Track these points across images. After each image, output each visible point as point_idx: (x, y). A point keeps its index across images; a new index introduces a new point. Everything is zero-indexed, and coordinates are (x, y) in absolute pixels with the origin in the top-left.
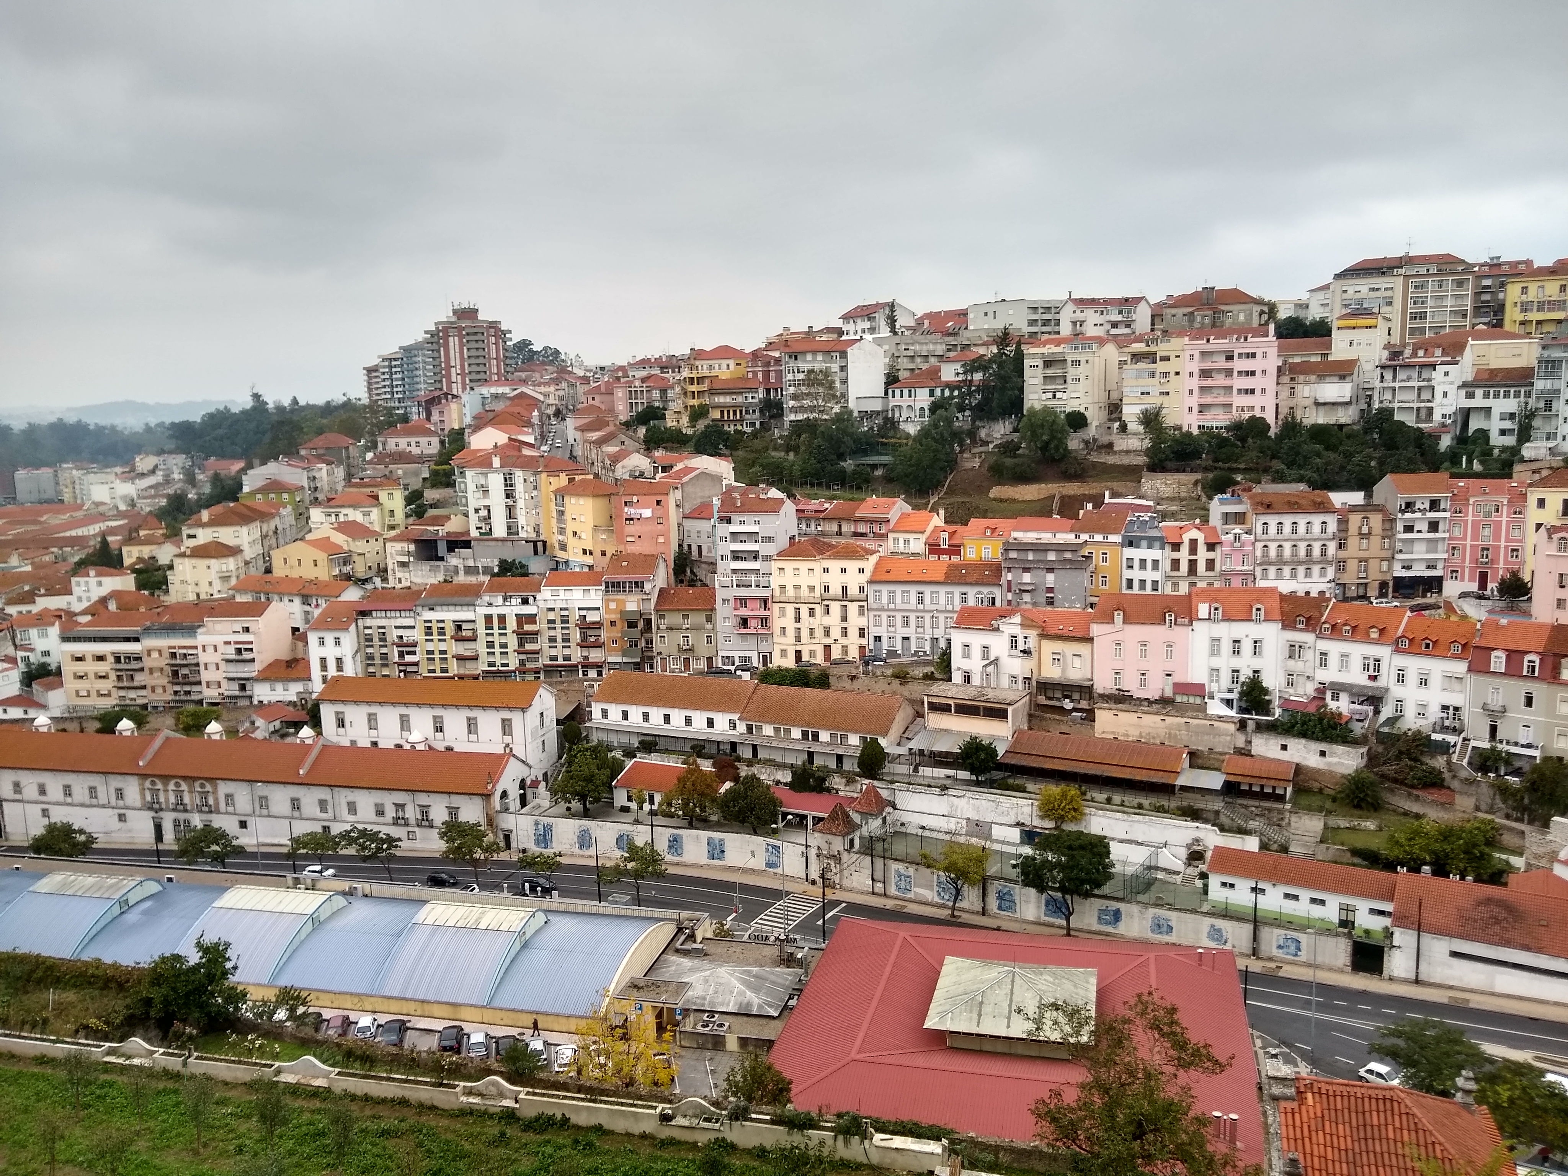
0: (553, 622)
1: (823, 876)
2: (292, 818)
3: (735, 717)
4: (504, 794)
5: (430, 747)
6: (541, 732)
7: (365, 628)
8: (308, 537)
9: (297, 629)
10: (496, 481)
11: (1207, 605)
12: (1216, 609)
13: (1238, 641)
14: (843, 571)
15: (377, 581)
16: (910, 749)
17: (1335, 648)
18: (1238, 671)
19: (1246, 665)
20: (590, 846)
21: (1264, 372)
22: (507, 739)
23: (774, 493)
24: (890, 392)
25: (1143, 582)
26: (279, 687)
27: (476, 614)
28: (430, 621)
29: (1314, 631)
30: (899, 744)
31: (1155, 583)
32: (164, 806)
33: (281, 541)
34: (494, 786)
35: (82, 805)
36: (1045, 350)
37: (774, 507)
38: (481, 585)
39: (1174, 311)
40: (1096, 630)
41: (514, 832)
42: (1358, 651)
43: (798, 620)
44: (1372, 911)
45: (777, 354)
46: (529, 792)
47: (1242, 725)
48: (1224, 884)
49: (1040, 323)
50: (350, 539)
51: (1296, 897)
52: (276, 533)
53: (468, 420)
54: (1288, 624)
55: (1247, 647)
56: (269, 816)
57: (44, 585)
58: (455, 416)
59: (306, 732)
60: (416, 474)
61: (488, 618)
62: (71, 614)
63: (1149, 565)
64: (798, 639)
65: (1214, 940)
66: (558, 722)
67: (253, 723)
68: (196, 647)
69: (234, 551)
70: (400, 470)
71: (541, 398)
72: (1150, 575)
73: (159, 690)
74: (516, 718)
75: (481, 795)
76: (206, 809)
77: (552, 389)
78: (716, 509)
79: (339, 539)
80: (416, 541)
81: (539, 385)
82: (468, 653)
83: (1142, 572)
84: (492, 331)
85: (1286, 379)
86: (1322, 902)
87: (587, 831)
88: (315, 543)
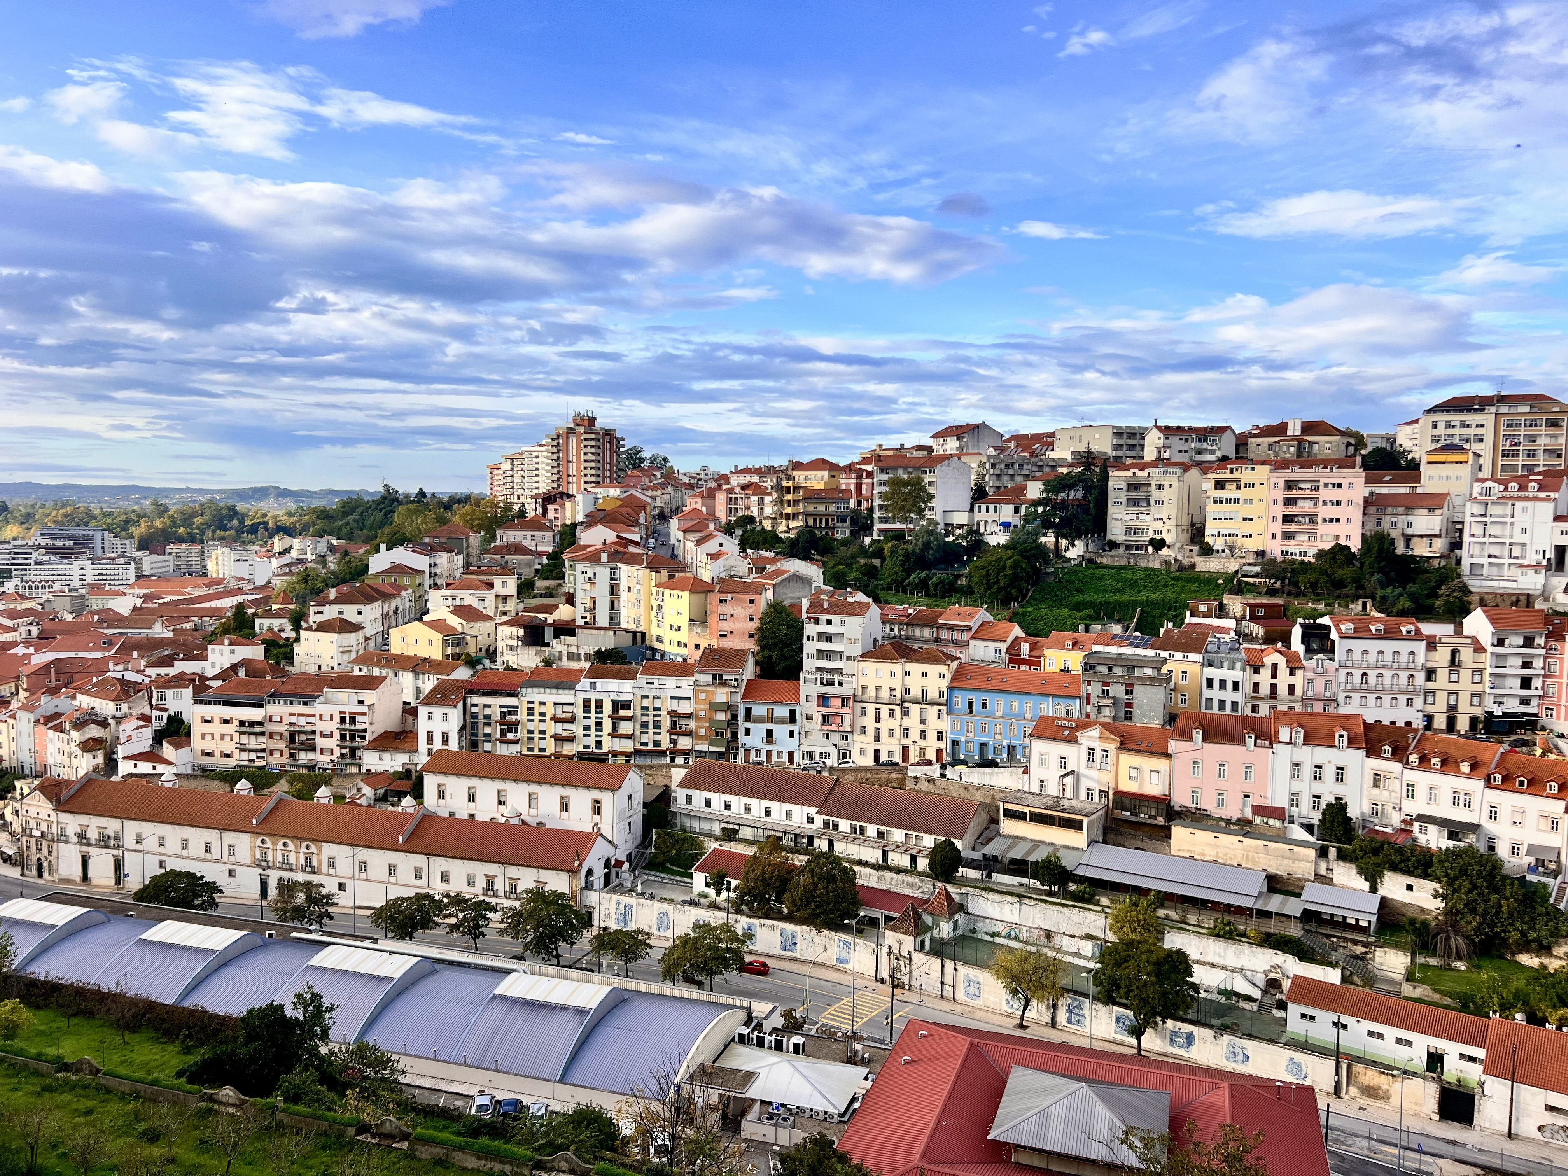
0: (646, 709)
1: (892, 976)
2: (388, 883)
3: (813, 810)
4: (590, 872)
5: (523, 821)
6: (628, 814)
7: (472, 705)
8: (425, 618)
9: (409, 703)
10: (603, 574)
11: (1288, 730)
12: (1297, 732)
13: (1320, 767)
14: (924, 675)
15: (487, 662)
16: (985, 855)
17: (1422, 779)
18: (1319, 797)
19: (1329, 791)
20: (668, 928)
21: (1350, 503)
22: (597, 818)
23: (861, 597)
24: (976, 506)
25: (1222, 703)
26: (387, 756)
27: (574, 698)
28: (533, 703)
29: (1400, 761)
30: (973, 849)
31: (1235, 704)
32: (271, 864)
33: (400, 621)
34: (580, 865)
35: (197, 859)
36: (1129, 473)
37: (858, 610)
38: (581, 671)
39: (1259, 440)
40: (1173, 746)
41: (597, 910)
42: (1447, 783)
43: (878, 720)
44: (1462, 1056)
45: (869, 468)
46: (614, 872)
47: (1323, 853)
48: (1303, 1016)
49: (1125, 448)
50: (464, 623)
51: (1381, 1036)
52: (395, 612)
53: (580, 518)
54: (1373, 751)
55: (1329, 773)
56: (367, 880)
57: (183, 651)
58: (568, 514)
59: (408, 801)
60: (529, 565)
61: (587, 704)
62: (203, 678)
63: (1229, 685)
64: (877, 739)
65: (1292, 1074)
66: (645, 805)
67: (359, 790)
68: (314, 716)
69: (356, 628)
70: (513, 559)
71: (649, 500)
72: (1229, 696)
73: (277, 755)
74: (606, 798)
75: (567, 871)
76: (309, 869)
77: (659, 493)
78: (804, 609)
79: (455, 622)
80: (526, 627)
81: (647, 489)
82: (565, 734)
83: (1222, 692)
84: (608, 438)
85: (1372, 510)
86: (1409, 1043)
87: (665, 914)
88: (433, 625)
